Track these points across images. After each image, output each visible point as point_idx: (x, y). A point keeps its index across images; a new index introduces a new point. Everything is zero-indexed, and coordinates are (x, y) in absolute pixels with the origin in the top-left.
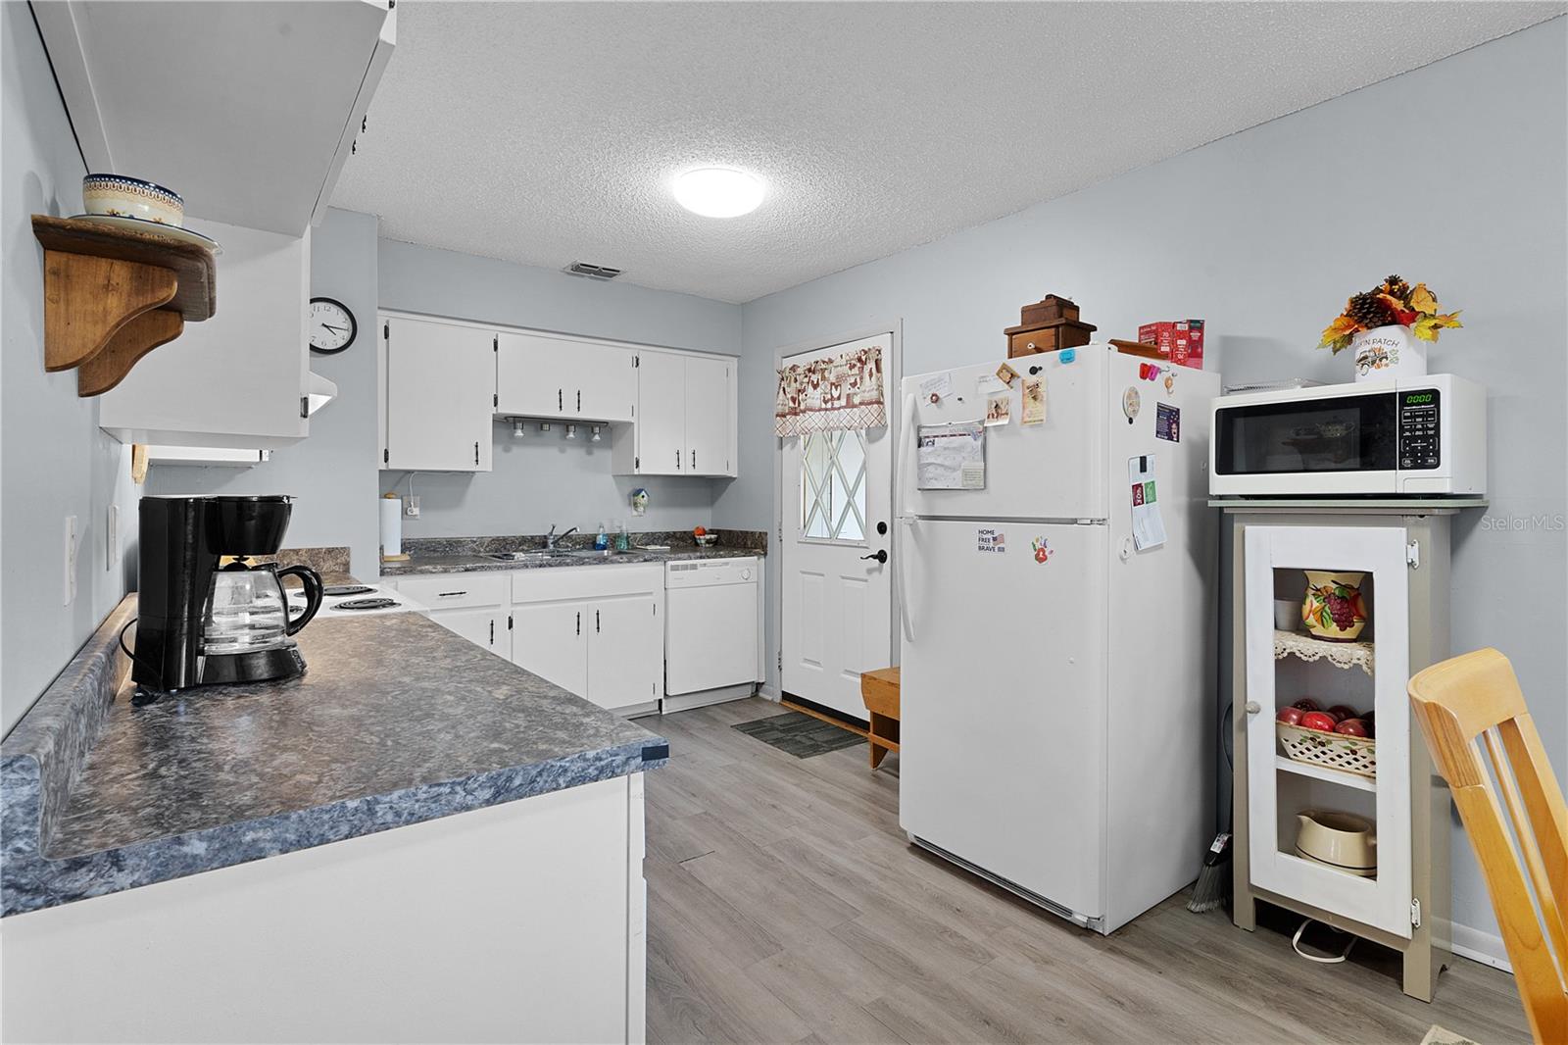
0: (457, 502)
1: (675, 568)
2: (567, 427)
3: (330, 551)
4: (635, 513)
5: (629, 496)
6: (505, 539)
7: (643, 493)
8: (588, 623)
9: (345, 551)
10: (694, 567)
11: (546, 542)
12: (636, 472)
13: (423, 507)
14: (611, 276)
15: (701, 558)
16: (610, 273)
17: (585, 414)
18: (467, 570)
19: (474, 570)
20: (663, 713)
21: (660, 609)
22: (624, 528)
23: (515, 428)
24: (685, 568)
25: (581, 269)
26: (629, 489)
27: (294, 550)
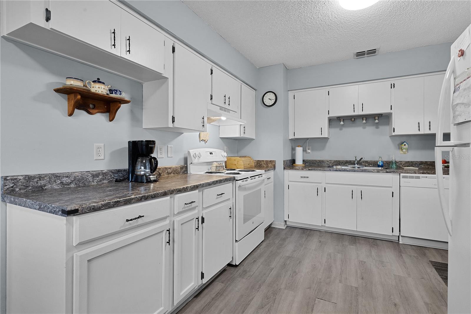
0: (323, 148)
1: (404, 177)
2: (363, 118)
3: (271, 161)
4: (401, 152)
5: (398, 145)
6: (339, 161)
7: (405, 143)
8: (357, 194)
9: (274, 161)
10: (418, 178)
11: (355, 163)
12: (393, 134)
13: (312, 150)
14: (375, 52)
15: (423, 173)
16: (372, 52)
17: (366, 112)
18: (309, 170)
19: (311, 170)
20: (400, 243)
21: (396, 195)
22: (394, 159)
23: (340, 121)
24: (412, 177)
25: (360, 54)
26: (399, 142)
27: (263, 160)
